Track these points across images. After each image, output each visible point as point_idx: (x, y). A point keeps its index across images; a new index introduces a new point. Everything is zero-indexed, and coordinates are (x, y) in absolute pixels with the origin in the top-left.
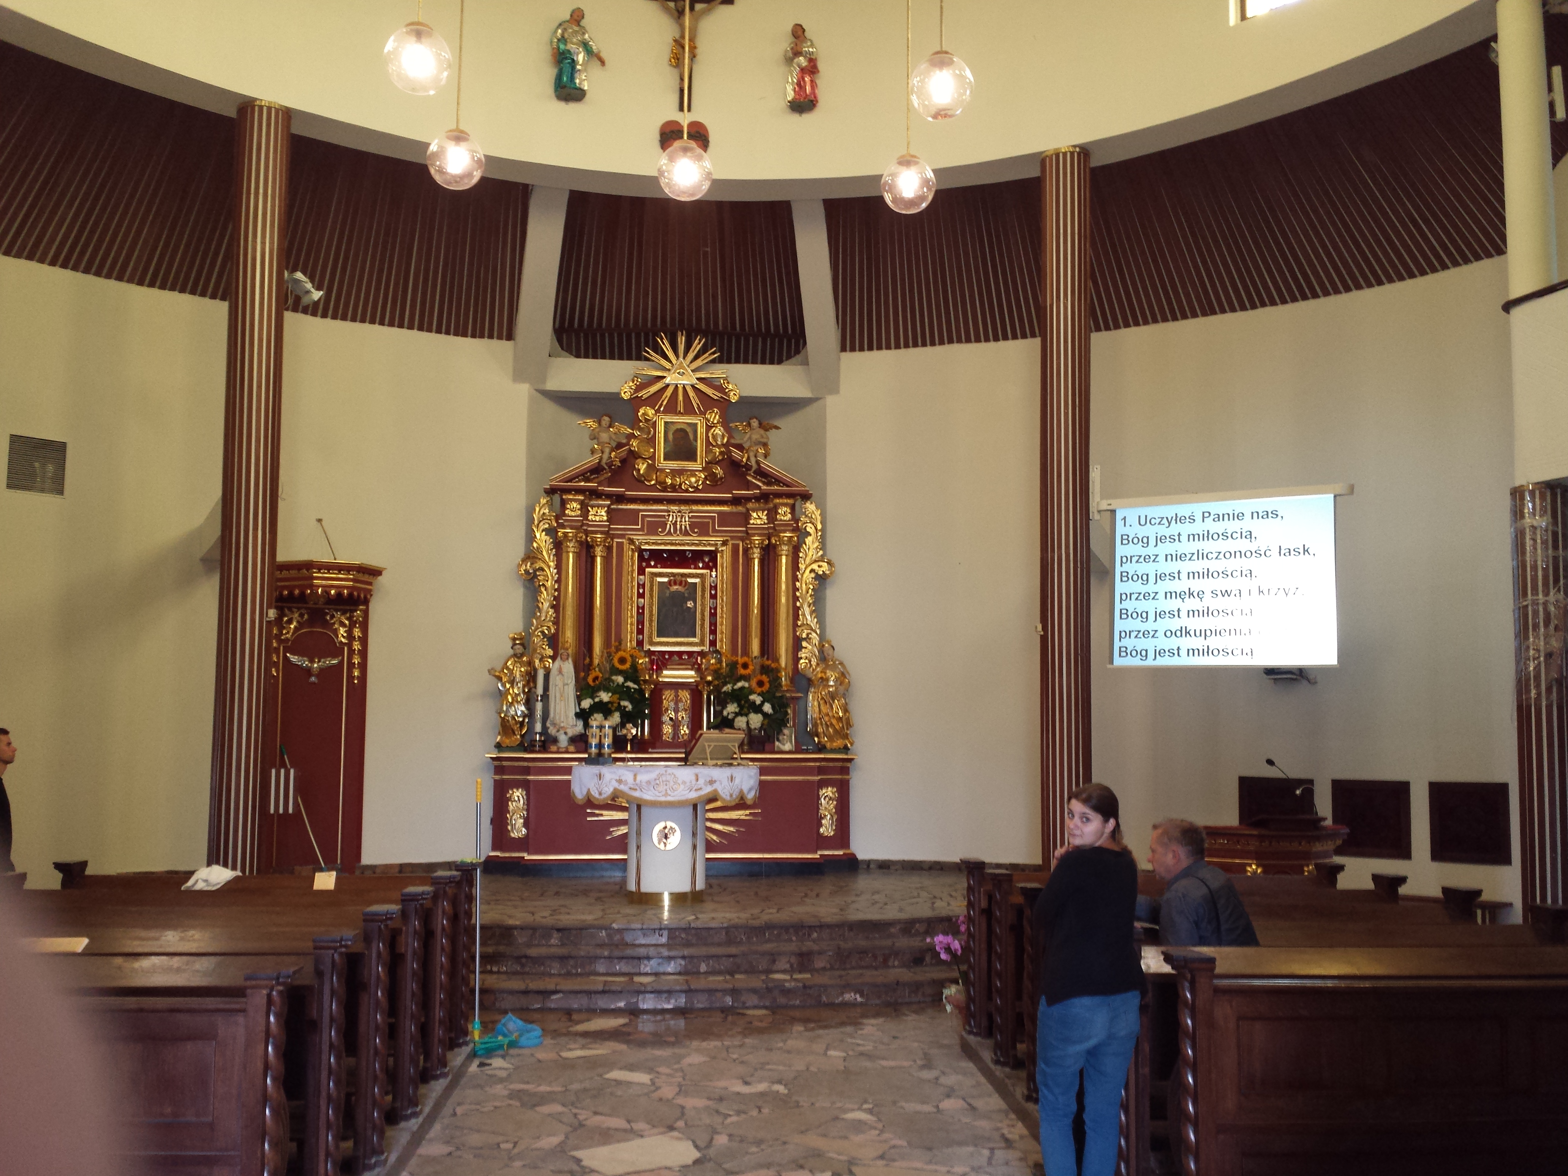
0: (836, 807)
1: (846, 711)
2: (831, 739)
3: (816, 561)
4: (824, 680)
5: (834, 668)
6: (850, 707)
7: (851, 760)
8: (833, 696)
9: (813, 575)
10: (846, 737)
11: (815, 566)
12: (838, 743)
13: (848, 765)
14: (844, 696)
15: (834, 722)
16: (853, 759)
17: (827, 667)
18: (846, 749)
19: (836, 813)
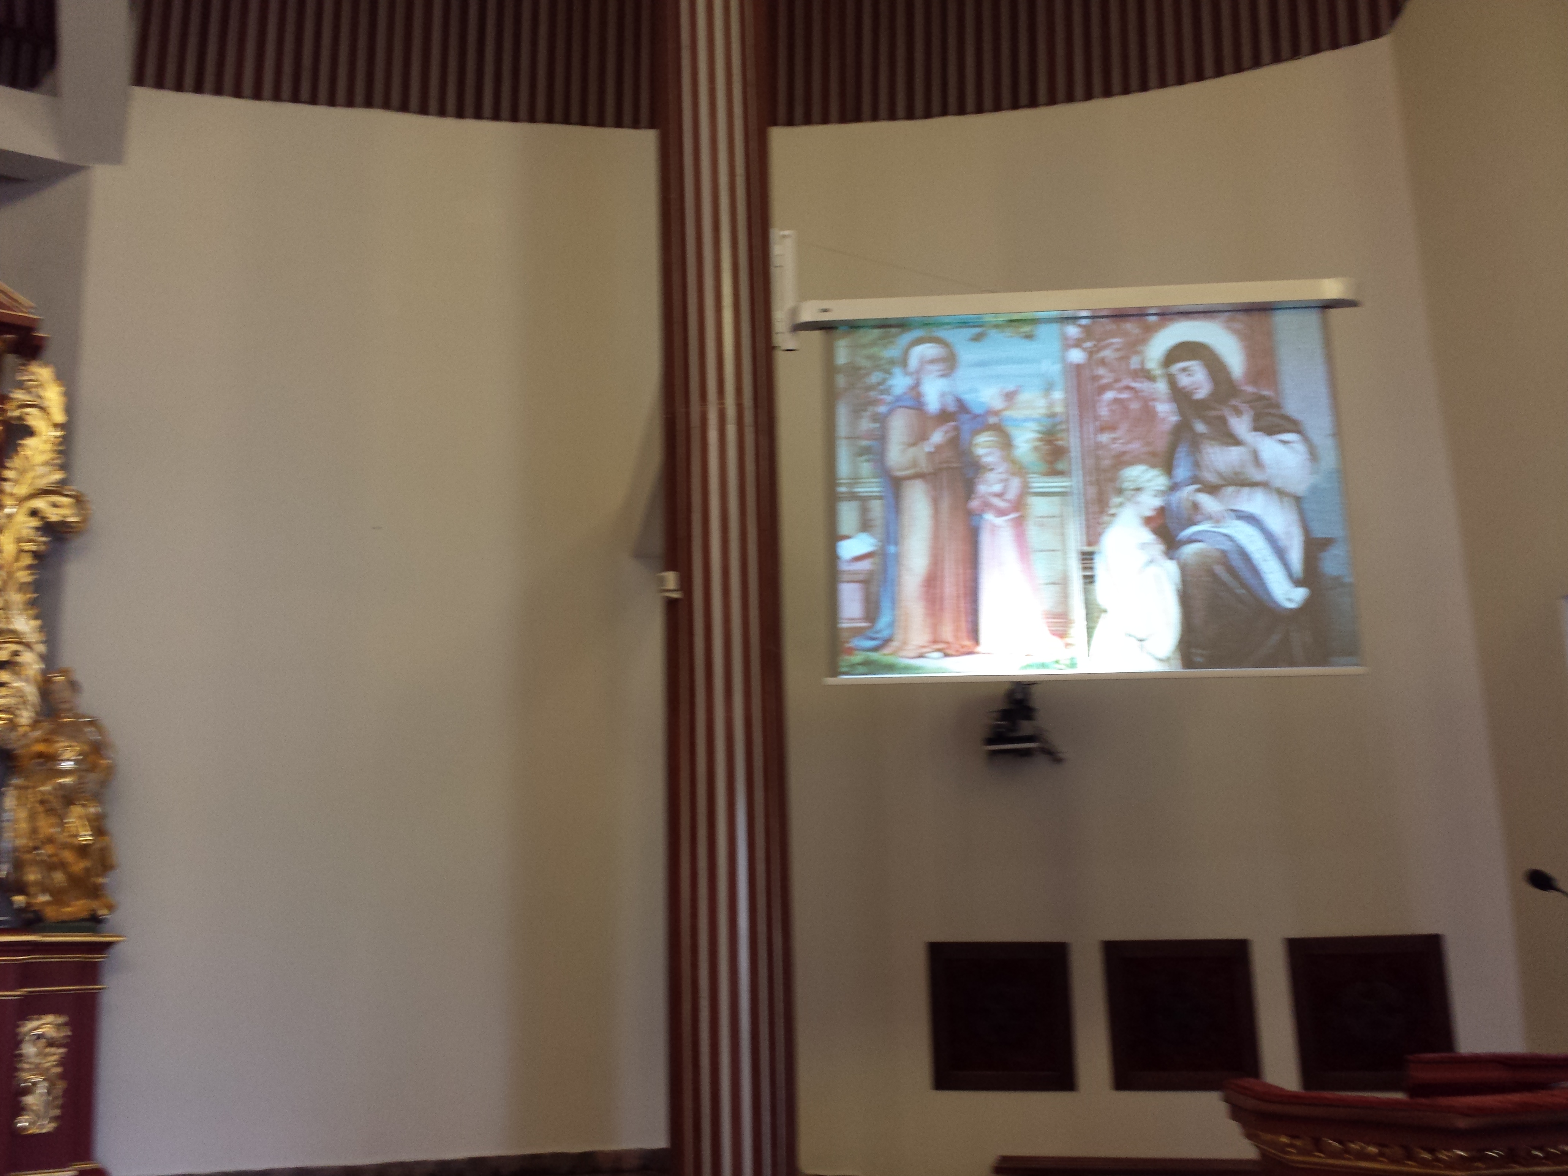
0: (62, 1063)
1: (99, 829)
2: (59, 896)
3: (45, 492)
4: (50, 759)
5: (74, 731)
6: (114, 825)
7: (103, 947)
8: (69, 798)
9: (35, 522)
10: (96, 892)
11: (40, 504)
12: (77, 907)
13: (96, 958)
14: (97, 797)
15: (68, 856)
16: (108, 945)
17: (59, 730)
18: (94, 922)
19: (62, 1076)
